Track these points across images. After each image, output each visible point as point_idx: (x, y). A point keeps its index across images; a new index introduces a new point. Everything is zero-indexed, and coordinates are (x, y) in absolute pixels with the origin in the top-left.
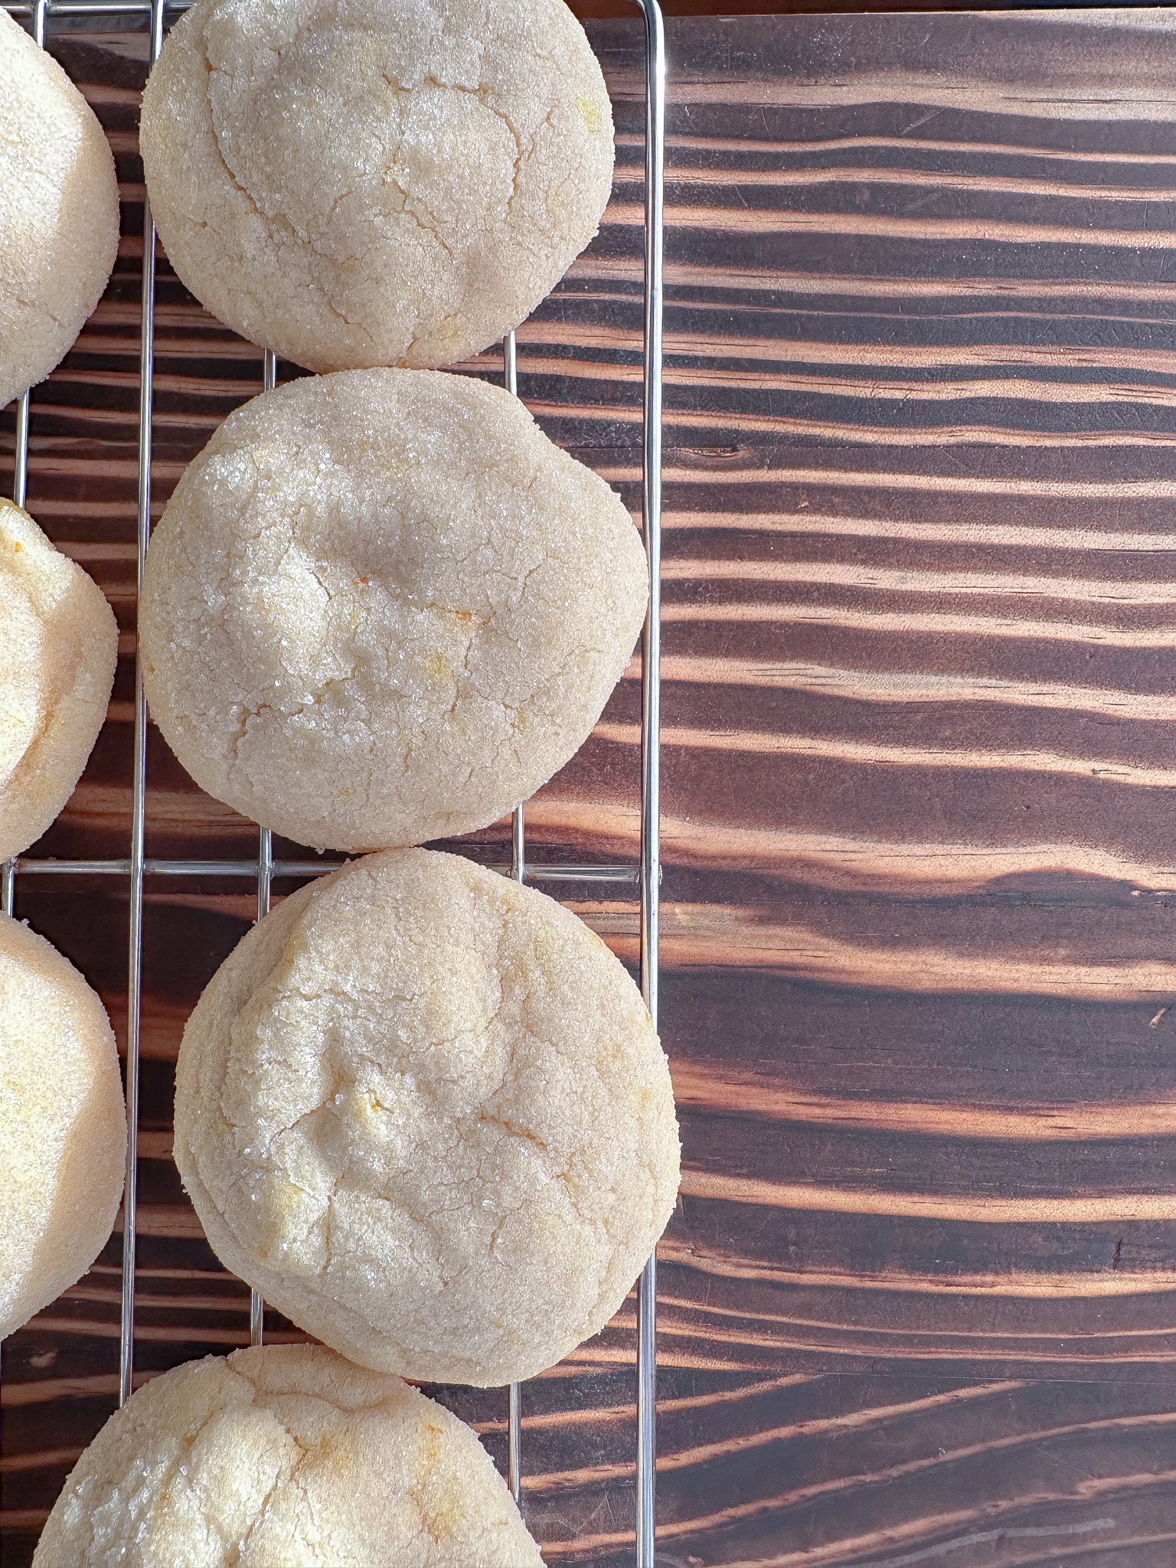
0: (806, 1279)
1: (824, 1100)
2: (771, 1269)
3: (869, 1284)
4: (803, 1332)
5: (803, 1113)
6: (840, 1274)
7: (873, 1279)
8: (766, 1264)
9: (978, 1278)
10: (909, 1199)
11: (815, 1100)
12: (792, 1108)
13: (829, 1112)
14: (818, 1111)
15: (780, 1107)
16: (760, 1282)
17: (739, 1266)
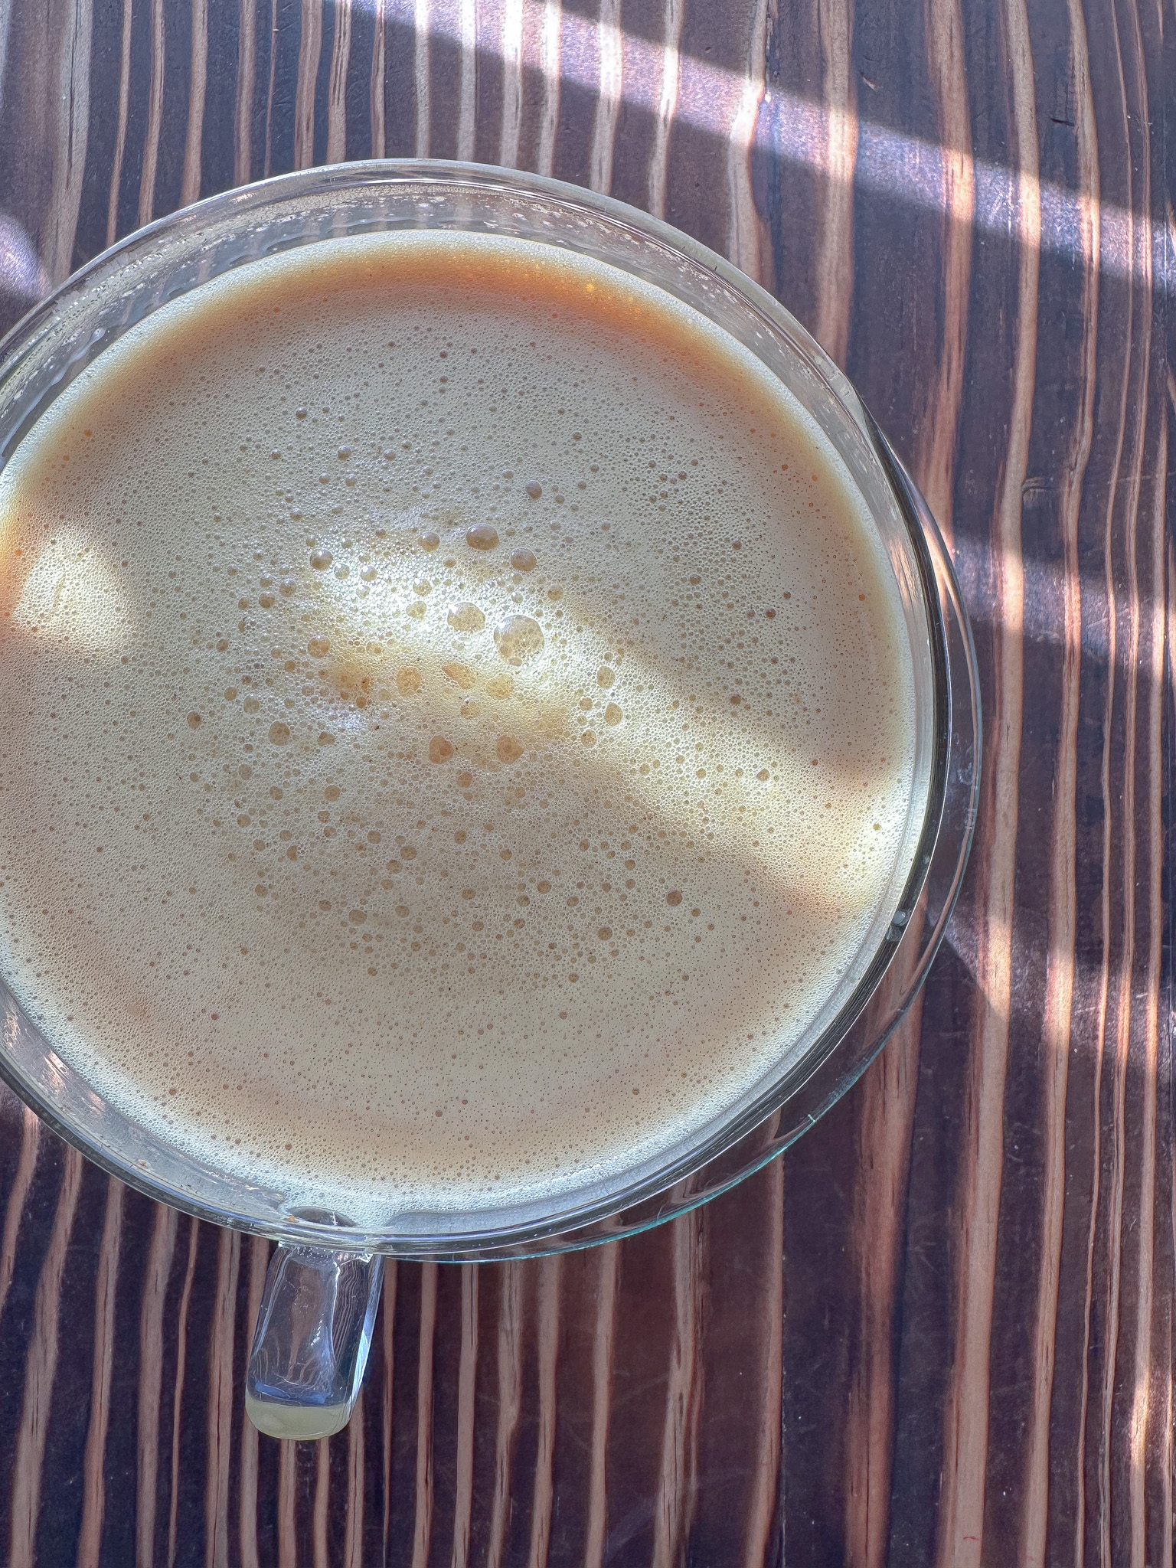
0: (1091, 376)
1: (945, 359)
2: (1084, 405)
3: (1093, 324)
4: (1134, 379)
5: (956, 376)
6: (1086, 349)
7: (1089, 320)
8: (1080, 410)
9: (1085, 235)
10: (1024, 289)
11: (945, 368)
12: (952, 386)
13: (955, 355)
14: (954, 365)
15: (952, 394)
16: (1095, 415)
17: (1082, 431)
